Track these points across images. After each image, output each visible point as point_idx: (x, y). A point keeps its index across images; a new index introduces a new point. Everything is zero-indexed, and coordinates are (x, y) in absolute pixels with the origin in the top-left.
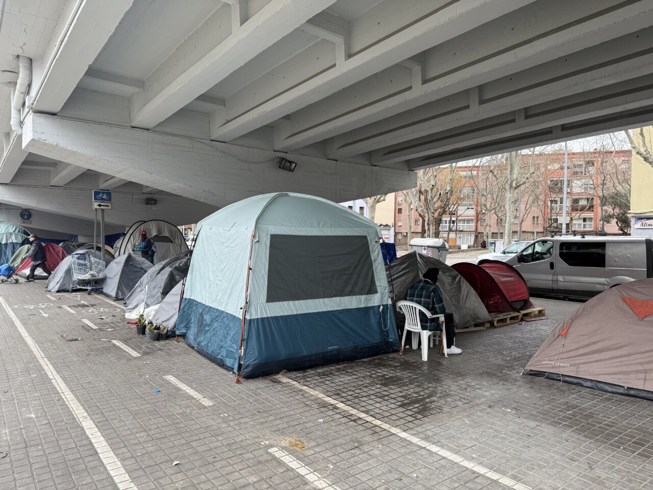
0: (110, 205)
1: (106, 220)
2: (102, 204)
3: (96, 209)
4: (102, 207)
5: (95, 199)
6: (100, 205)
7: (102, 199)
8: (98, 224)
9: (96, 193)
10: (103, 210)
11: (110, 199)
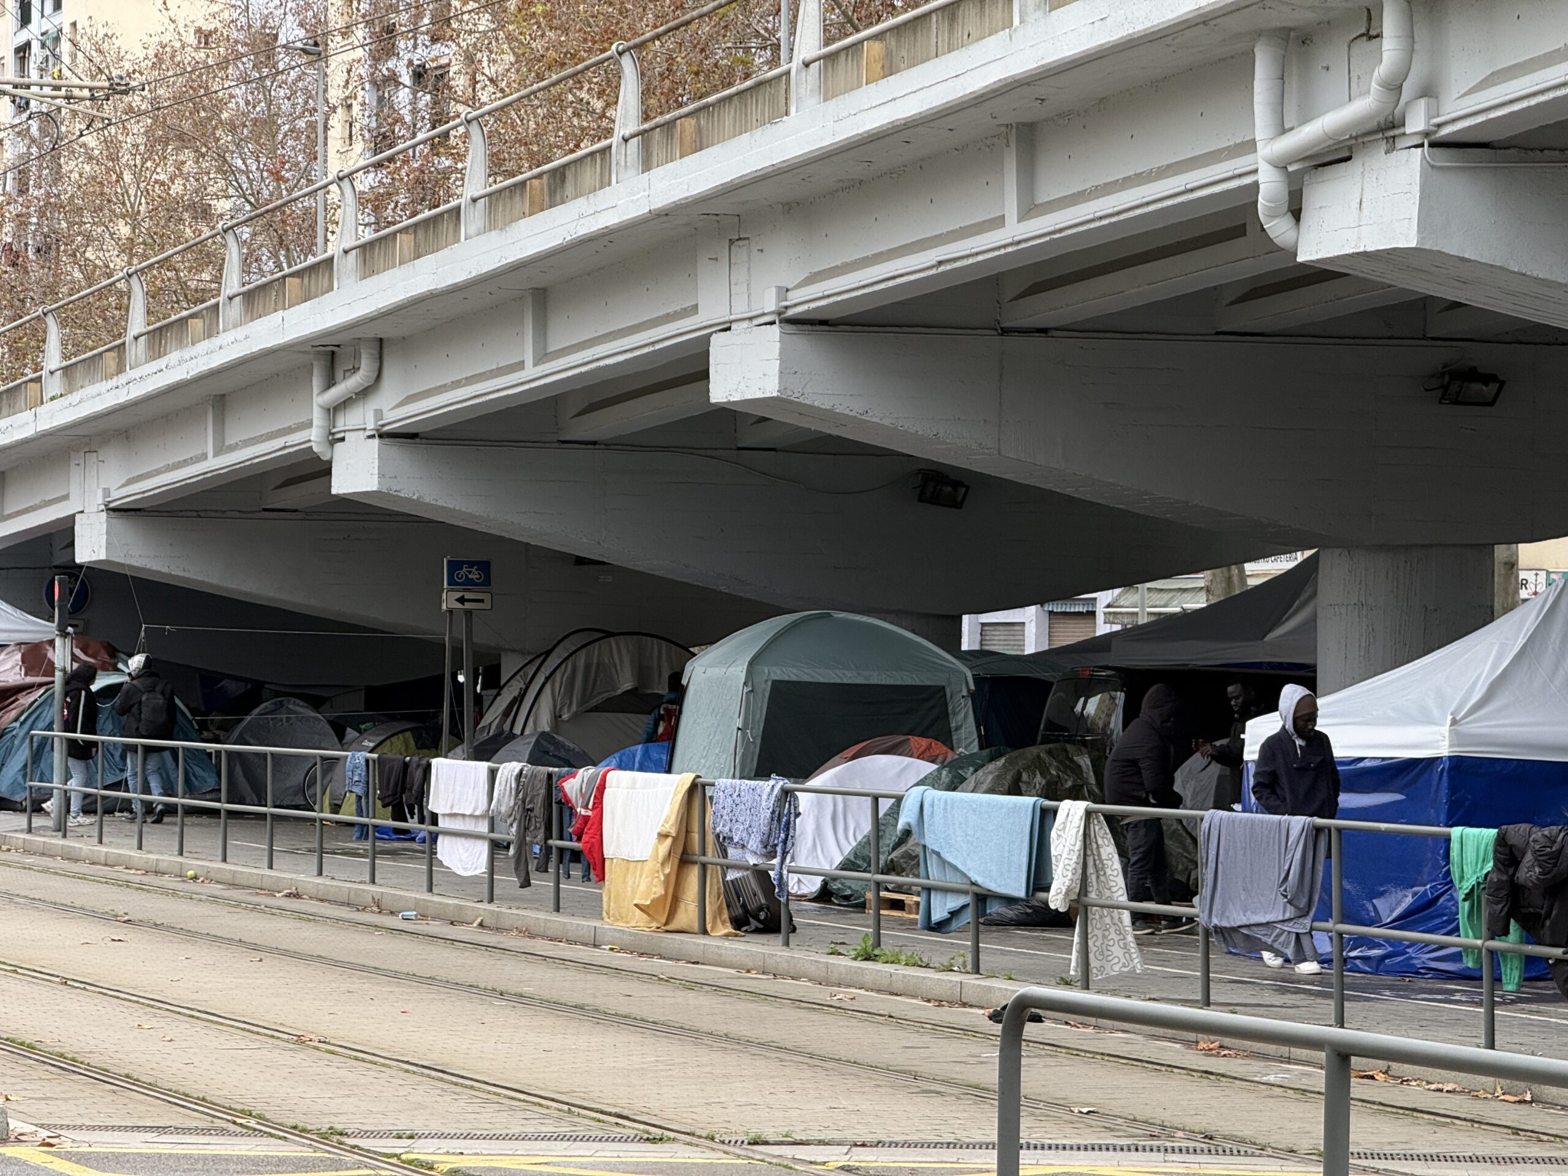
0: (486, 597)
1: (476, 640)
2: (468, 596)
3: (451, 611)
4: (468, 605)
5: (449, 584)
6: (461, 600)
7: (469, 582)
8: (457, 651)
9: (454, 566)
10: (469, 613)
11: (487, 582)
